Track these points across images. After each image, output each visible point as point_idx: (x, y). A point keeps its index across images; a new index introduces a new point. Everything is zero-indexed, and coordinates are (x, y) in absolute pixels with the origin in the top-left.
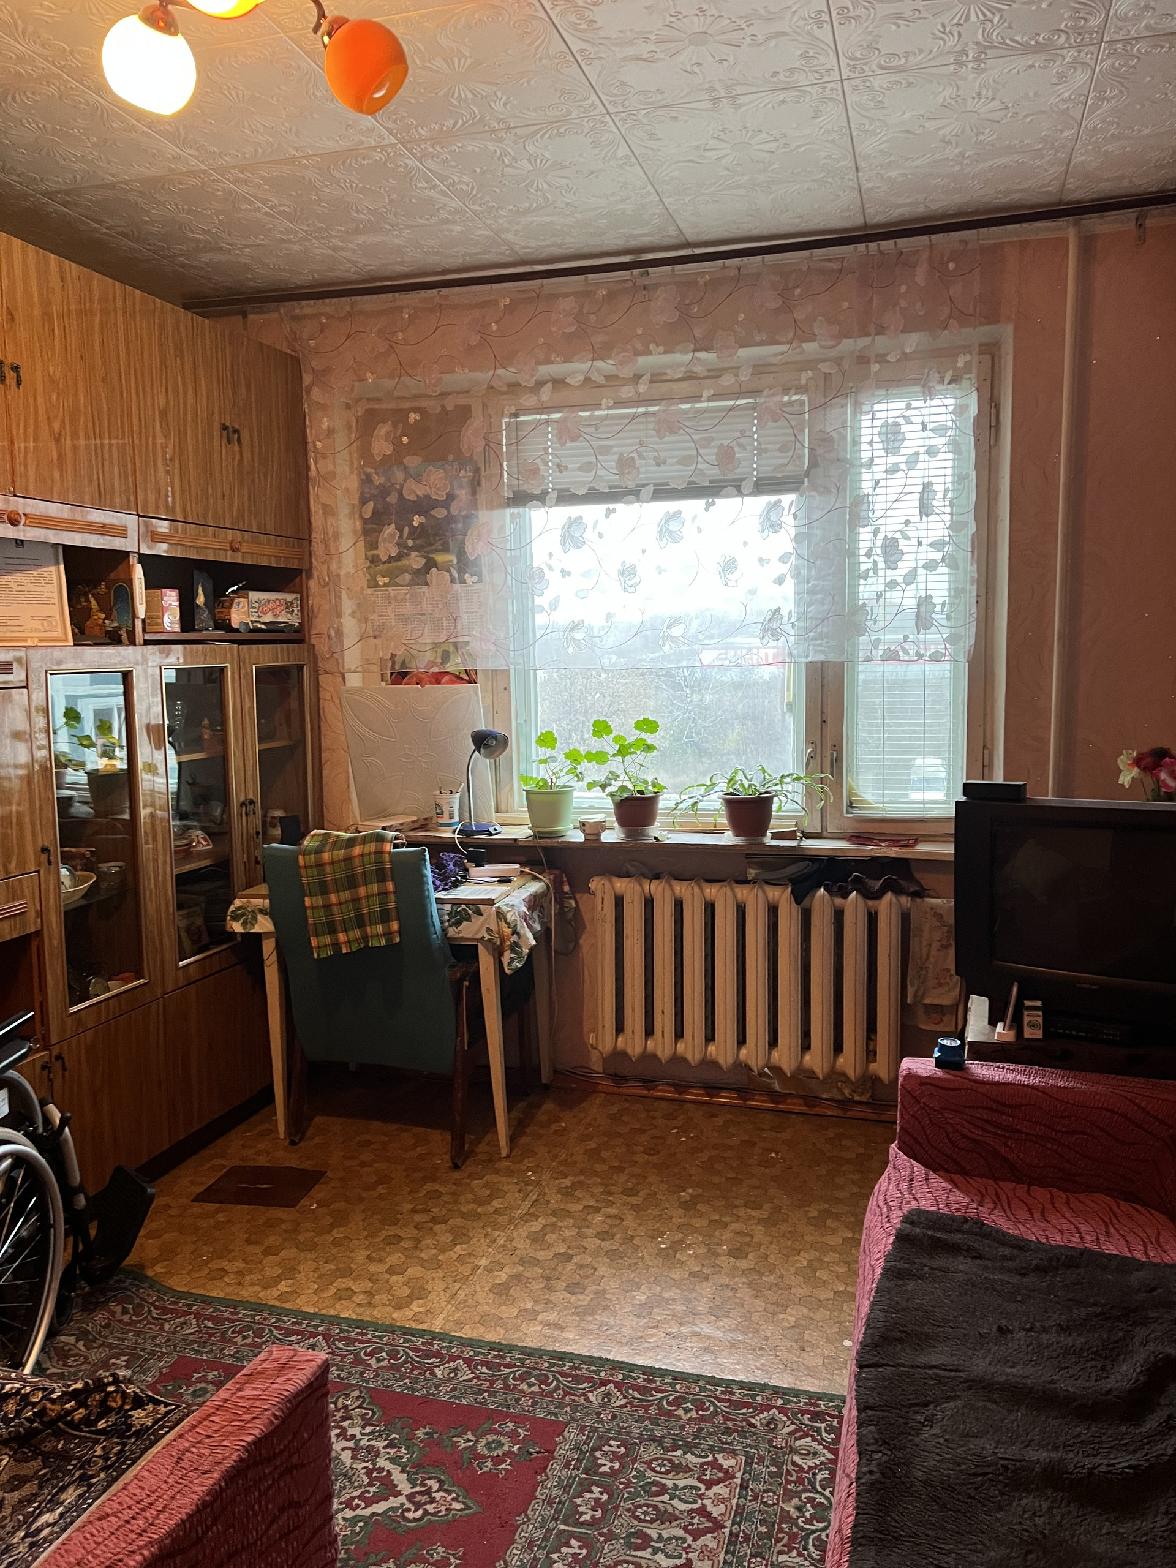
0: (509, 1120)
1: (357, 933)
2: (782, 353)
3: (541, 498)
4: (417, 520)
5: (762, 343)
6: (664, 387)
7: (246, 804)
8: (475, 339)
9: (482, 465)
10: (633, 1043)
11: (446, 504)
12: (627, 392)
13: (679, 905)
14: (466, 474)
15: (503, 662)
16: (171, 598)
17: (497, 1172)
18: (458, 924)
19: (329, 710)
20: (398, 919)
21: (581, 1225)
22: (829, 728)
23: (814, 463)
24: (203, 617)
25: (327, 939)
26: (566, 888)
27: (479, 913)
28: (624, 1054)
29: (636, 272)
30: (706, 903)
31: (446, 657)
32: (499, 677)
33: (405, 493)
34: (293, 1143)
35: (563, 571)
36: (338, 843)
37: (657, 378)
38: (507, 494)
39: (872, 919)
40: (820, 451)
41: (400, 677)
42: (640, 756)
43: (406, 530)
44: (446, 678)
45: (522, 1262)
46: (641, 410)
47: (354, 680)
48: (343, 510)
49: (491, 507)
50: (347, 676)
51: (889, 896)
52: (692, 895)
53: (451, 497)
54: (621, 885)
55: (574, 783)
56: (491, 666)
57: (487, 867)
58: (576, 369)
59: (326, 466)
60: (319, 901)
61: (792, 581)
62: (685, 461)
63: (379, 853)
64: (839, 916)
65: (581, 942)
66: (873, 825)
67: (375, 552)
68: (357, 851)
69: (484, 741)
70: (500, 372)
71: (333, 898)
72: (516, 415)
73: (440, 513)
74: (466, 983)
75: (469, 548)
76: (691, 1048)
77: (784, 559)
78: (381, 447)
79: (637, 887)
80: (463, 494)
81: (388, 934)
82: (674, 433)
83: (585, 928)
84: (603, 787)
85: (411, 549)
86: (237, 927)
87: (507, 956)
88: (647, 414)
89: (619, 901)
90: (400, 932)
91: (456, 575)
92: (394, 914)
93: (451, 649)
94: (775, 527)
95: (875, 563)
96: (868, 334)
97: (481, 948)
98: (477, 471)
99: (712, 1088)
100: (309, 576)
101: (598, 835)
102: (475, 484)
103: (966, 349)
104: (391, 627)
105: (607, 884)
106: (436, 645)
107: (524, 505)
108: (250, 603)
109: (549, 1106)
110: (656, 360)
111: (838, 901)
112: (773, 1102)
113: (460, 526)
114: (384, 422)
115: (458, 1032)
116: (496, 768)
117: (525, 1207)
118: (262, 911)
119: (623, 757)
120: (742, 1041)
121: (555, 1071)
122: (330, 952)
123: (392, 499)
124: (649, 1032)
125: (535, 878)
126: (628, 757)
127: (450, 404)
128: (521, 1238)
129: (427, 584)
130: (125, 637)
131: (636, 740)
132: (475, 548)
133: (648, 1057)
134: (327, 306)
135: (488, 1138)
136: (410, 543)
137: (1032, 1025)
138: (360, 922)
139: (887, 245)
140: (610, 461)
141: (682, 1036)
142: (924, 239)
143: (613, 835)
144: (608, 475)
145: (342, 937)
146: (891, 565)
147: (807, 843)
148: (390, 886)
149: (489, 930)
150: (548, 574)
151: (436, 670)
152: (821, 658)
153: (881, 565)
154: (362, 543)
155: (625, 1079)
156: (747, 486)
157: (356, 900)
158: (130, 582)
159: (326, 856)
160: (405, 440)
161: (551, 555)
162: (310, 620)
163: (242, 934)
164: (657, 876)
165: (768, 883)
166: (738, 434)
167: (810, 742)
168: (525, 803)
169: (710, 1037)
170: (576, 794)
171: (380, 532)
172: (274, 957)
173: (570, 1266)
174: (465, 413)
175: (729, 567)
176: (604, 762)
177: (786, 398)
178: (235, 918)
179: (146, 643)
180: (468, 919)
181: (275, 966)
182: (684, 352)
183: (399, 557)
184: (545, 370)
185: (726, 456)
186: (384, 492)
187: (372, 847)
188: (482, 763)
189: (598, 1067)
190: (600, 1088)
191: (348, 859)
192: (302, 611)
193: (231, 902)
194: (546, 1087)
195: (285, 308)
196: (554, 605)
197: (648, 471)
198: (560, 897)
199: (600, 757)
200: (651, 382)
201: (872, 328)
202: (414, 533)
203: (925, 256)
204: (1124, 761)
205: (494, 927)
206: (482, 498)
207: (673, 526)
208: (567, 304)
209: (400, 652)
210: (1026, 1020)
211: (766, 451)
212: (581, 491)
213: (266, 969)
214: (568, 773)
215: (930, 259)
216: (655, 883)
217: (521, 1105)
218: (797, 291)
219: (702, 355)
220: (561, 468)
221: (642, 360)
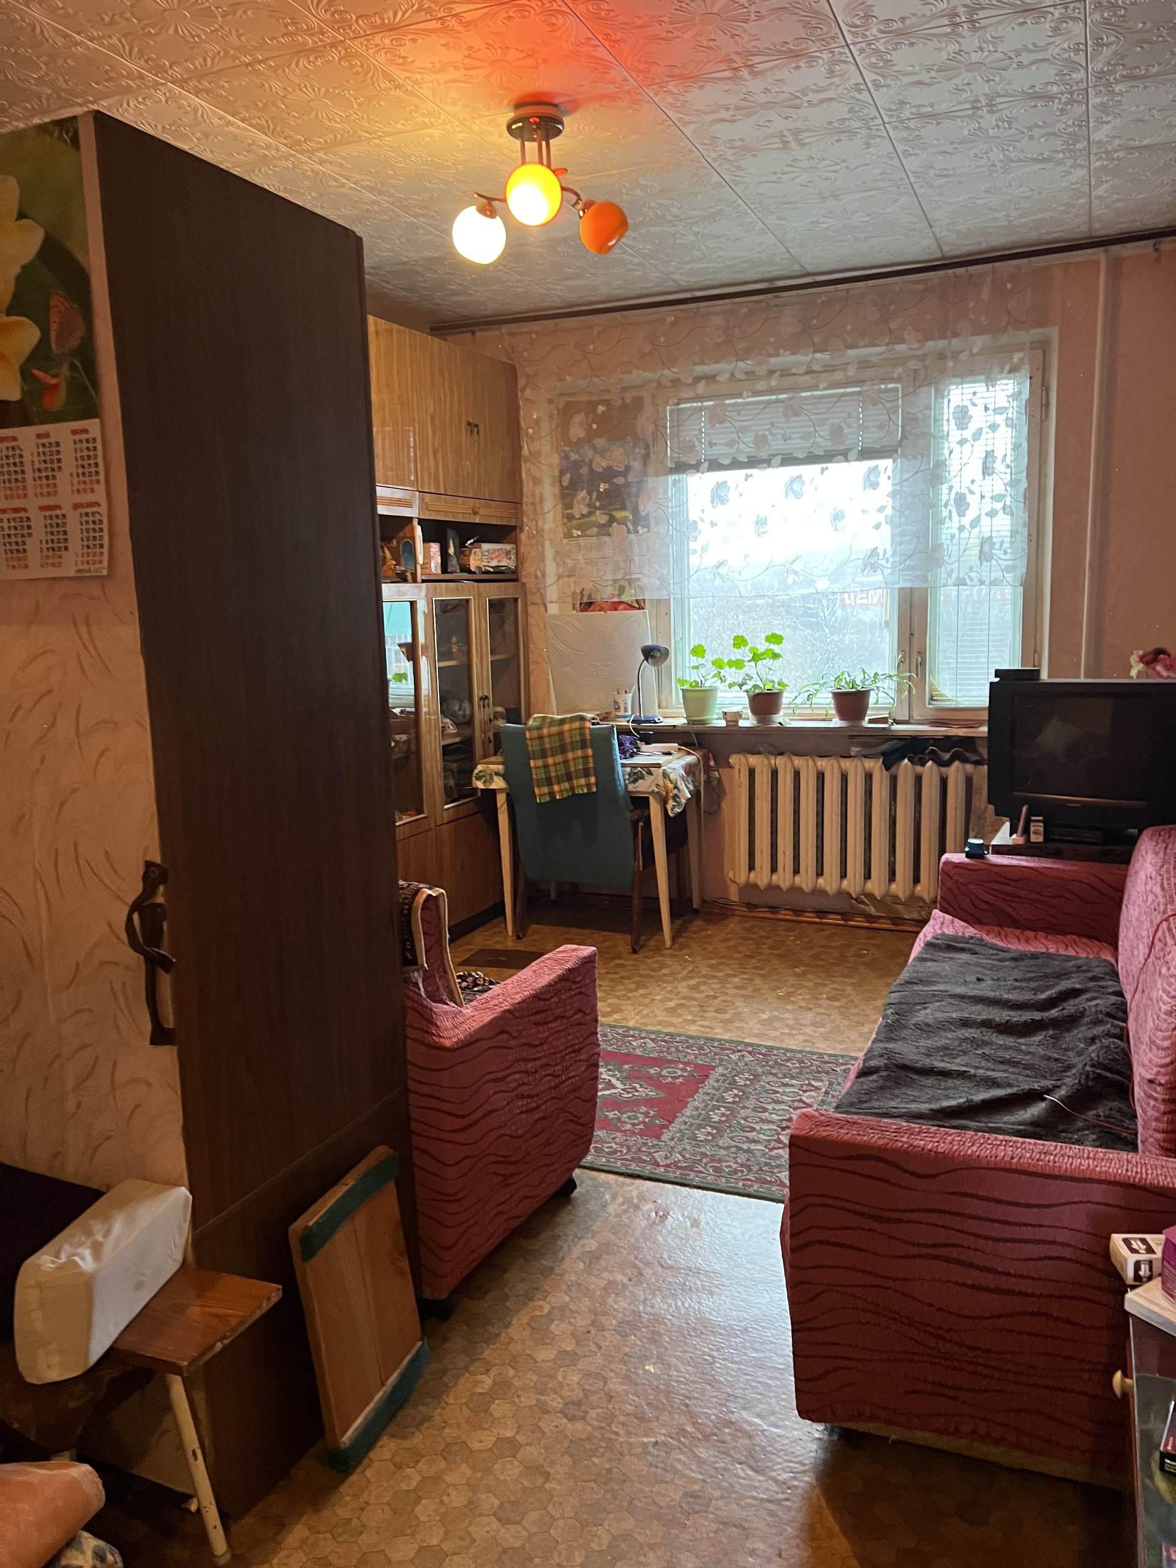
0: (672, 928)
1: (566, 785)
2: (880, 354)
3: (696, 467)
4: (602, 487)
5: (866, 346)
6: (791, 379)
7: (484, 698)
8: (648, 348)
9: (651, 443)
10: (762, 877)
11: (624, 474)
12: (761, 385)
13: (797, 774)
14: (639, 451)
15: (665, 593)
16: (435, 548)
17: (663, 955)
18: (635, 781)
19: (535, 632)
20: (595, 775)
21: (724, 982)
22: (915, 639)
23: (904, 437)
24: (453, 562)
25: (546, 790)
26: (712, 763)
27: (650, 773)
28: (755, 886)
29: (770, 296)
30: (818, 773)
31: (622, 590)
32: (662, 606)
33: (594, 467)
34: (519, 938)
35: (712, 522)
36: (553, 722)
37: (785, 373)
38: (670, 464)
39: (944, 782)
40: (908, 428)
41: (587, 606)
42: (769, 662)
43: (595, 494)
44: (622, 606)
45: (684, 998)
46: (774, 397)
47: (553, 609)
48: (547, 481)
49: (657, 474)
50: (549, 605)
51: (956, 764)
52: (808, 767)
53: (628, 468)
54: (753, 760)
55: (718, 684)
56: (656, 596)
57: (654, 745)
58: (722, 368)
59: (536, 446)
60: (540, 763)
61: (889, 527)
62: (806, 437)
63: (582, 728)
64: (919, 779)
65: (723, 805)
66: (949, 713)
67: (569, 511)
68: (566, 727)
69: (649, 653)
70: (666, 372)
71: (550, 761)
72: (678, 404)
73: (620, 481)
74: (641, 824)
75: (641, 508)
76: (806, 880)
77: (881, 509)
78: (577, 431)
79: (766, 762)
80: (636, 465)
81: (588, 785)
82: (796, 415)
83: (725, 794)
84: (741, 686)
85: (598, 508)
86: (480, 785)
87: (671, 803)
88: (778, 401)
89: (752, 773)
90: (596, 784)
91: (631, 527)
92: (592, 771)
93: (626, 584)
94: (874, 485)
95: (950, 512)
96: (945, 338)
97: (652, 800)
98: (647, 447)
99: (821, 913)
100: (522, 530)
101: (737, 722)
102: (646, 458)
103: (1020, 347)
104: (582, 569)
105: (743, 759)
106: (615, 581)
107: (683, 472)
108: (482, 552)
109: (698, 923)
110: (786, 359)
111: (919, 768)
112: (868, 922)
113: (634, 490)
114: (578, 412)
115: (636, 858)
116: (659, 674)
117: (685, 973)
118: (497, 774)
119: (756, 662)
120: (844, 875)
121: (704, 901)
122: (548, 799)
123: (584, 470)
124: (774, 869)
125: (689, 753)
126: (760, 662)
127: (628, 397)
128: (683, 988)
129: (609, 534)
130: (409, 578)
131: (767, 650)
132: (647, 507)
133: (773, 888)
134: (537, 326)
135: (657, 937)
136: (598, 504)
137: (1036, 833)
138: (569, 777)
139: (960, 271)
140: (749, 438)
141: (798, 872)
142: (989, 266)
143: (748, 721)
144: (746, 447)
145: (556, 788)
146: (961, 514)
147: (896, 727)
148: (590, 752)
149: (657, 785)
150: (700, 525)
151: (616, 600)
152: (909, 585)
153: (954, 513)
154: (560, 506)
155: (756, 906)
156: (853, 454)
157: (566, 762)
158: (413, 538)
159: (545, 731)
160: (594, 426)
161: (703, 511)
162: (522, 564)
163: (482, 790)
164: (781, 754)
165: (866, 757)
166: (845, 415)
167: (900, 649)
168: (681, 701)
169: (820, 873)
170: (719, 694)
171: (574, 496)
172: (505, 807)
173: (716, 1002)
174: (638, 403)
175: (838, 516)
176: (742, 668)
177: (883, 386)
178: (478, 778)
179: (423, 581)
180: (642, 778)
181: (506, 814)
182: (806, 354)
183: (590, 514)
184: (700, 369)
185: (837, 432)
186: (577, 465)
187: (576, 725)
188: (649, 669)
189: (734, 895)
190: (737, 912)
191: (560, 734)
192: (517, 557)
193: (475, 767)
194: (696, 911)
195: (504, 329)
196: (704, 549)
197: (776, 444)
198: (708, 770)
199: (738, 664)
200: (781, 376)
201: (949, 334)
202: (600, 496)
203: (989, 279)
204: (1134, 659)
205: (661, 783)
206: (651, 469)
207: (796, 487)
208: (717, 321)
209: (588, 587)
210: (1032, 829)
211: (867, 428)
212: (726, 462)
213: (500, 816)
214: (714, 676)
215: (993, 282)
216: (779, 757)
217: (679, 922)
218: (892, 307)
219: (818, 355)
220: (711, 444)
221: (773, 360)
